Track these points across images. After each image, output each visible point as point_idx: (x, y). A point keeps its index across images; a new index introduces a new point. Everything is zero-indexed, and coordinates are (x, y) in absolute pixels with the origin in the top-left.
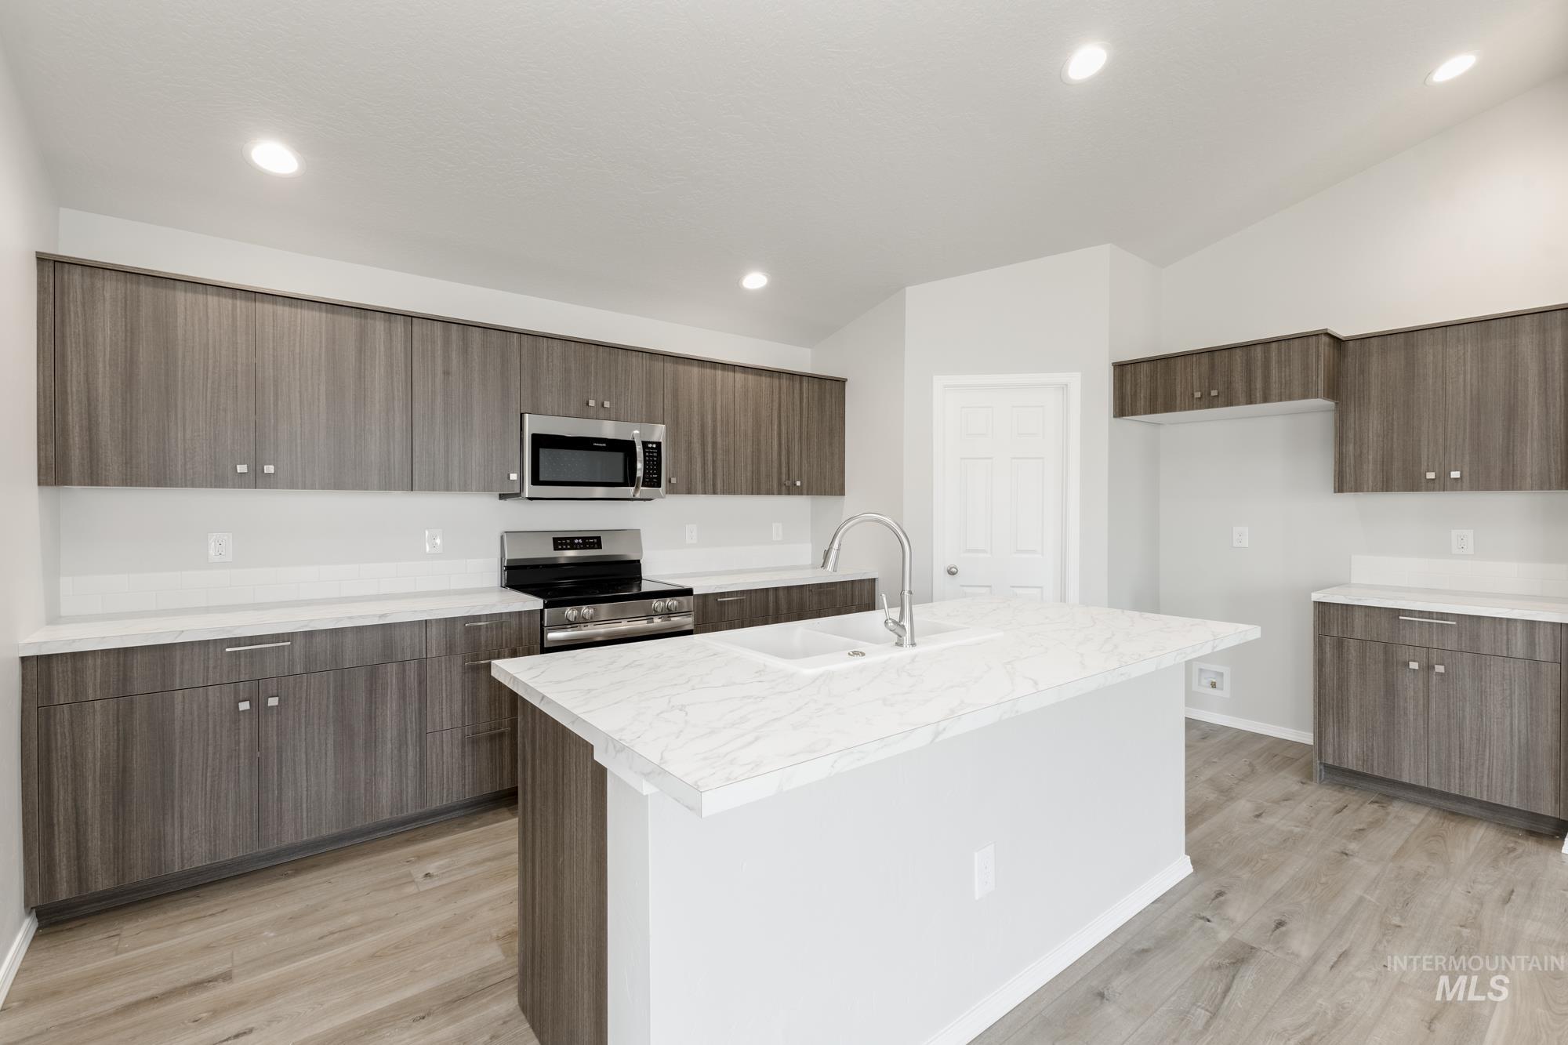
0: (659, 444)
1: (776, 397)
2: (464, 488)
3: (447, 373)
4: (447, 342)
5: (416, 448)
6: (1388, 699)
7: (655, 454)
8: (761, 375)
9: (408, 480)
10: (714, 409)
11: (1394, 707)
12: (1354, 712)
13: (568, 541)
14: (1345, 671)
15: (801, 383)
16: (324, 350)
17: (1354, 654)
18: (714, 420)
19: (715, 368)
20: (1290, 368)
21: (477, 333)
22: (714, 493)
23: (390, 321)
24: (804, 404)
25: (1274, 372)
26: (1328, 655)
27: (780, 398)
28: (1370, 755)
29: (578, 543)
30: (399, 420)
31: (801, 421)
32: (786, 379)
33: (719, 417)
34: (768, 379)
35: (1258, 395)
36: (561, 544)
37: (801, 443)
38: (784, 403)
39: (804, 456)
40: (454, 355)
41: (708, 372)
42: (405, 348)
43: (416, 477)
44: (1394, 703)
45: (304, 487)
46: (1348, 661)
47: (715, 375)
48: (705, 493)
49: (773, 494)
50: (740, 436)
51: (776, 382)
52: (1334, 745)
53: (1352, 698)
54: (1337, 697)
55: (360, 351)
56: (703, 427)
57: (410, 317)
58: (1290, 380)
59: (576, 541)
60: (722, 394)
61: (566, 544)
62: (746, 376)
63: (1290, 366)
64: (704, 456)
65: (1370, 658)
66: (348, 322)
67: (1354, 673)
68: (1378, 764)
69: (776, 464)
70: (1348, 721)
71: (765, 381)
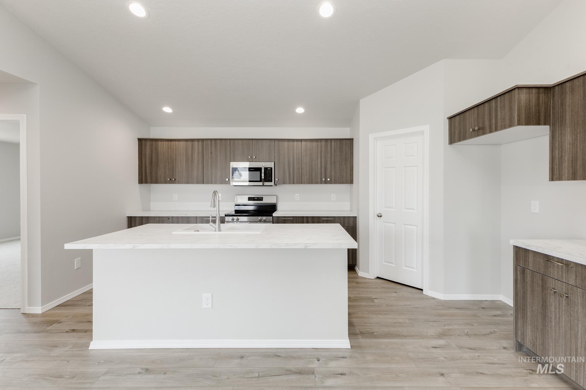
0: (271, 168)
1: (319, 148)
2: (216, 183)
3: (211, 153)
4: (211, 144)
5: (204, 173)
6: (543, 310)
7: (270, 172)
8: (312, 142)
9: (202, 181)
10: (293, 156)
11: (546, 315)
12: (529, 314)
13: (253, 198)
14: (526, 288)
15: (331, 142)
16: (185, 151)
17: (529, 279)
18: (293, 159)
19: (293, 142)
20: (505, 110)
21: (218, 142)
22: (294, 183)
23: (198, 141)
24: (333, 150)
25: (499, 113)
26: (519, 277)
27: (321, 149)
28: (536, 342)
29: (256, 199)
30: (200, 166)
31: (331, 157)
32: (324, 142)
33: (295, 158)
34: (316, 143)
35: (493, 127)
36: (251, 199)
37: (331, 165)
38: (323, 150)
39: (333, 169)
40: (213, 148)
41: (291, 143)
42: (202, 148)
43: (204, 181)
44: (546, 313)
45: (181, 183)
46: (526, 282)
47: (294, 144)
48: (290, 183)
49: (318, 183)
50: (304, 164)
51: (319, 143)
52: (521, 331)
53: (528, 305)
54: (522, 303)
55: (192, 150)
56: (289, 162)
57: (203, 140)
58: (505, 117)
59: (255, 198)
60: (296, 150)
61: (252, 199)
62: (306, 143)
63: (505, 109)
64: (289, 171)
65: (535, 283)
66: (190, 143)
67: (529, 290)
68: (539, 349)
69: (319, 173)
70: (527, 319)
71: (314, 144)
